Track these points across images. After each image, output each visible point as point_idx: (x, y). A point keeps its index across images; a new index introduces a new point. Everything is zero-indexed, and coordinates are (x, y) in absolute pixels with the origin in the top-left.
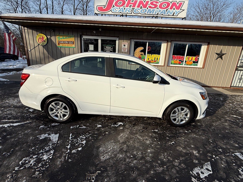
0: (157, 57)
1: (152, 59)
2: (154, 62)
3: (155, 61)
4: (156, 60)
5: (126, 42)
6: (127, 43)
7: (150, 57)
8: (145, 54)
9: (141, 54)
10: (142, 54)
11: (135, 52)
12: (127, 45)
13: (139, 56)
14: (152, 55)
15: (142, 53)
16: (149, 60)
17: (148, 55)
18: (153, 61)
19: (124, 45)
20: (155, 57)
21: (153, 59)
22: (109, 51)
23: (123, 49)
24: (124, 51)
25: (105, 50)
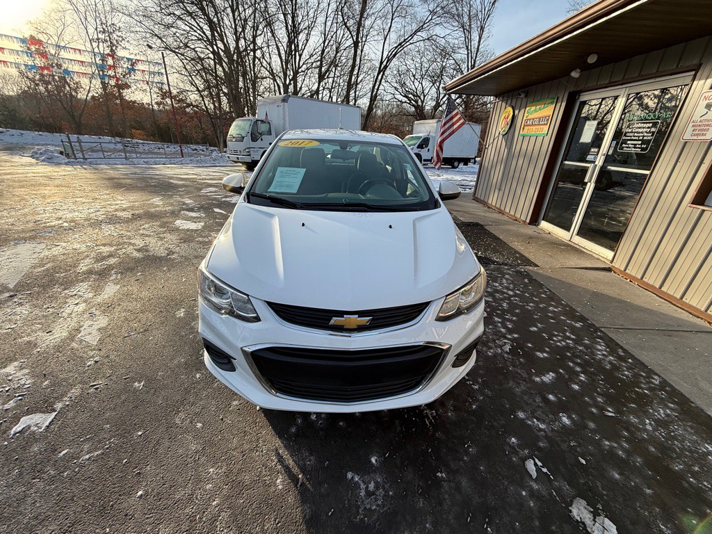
19: (708, 107)
22: (639, 140)
23: (693, 126)
24: (695, 138)
25: (624, 138)
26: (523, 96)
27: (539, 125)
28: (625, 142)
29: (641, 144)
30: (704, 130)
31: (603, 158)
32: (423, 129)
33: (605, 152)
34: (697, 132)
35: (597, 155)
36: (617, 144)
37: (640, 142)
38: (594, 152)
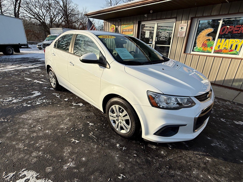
0: (236, 43)
1: (226, 46)
2: (229, 52)
3: (231, 51)
4: (233, 48)
5: (185, 23)
6: (186, 25)
7: (221, 44)
8: (214, 39)
9: (207, 40)
10: (209, 40)
11: (199, 36)
12: (185, 28)
13: (204, 42)
14: (228, 40)
15: (208, 38)
16: (220, 48)
17: (220, 40)
18: (226, 49)
19: (182, 28)
20: (232, 43)
21: (228, 47)
22: (164, 37)
23: (179, 33)
24: (180, 36)
25: (160, 36)
26: (119, 21)
27: (129, 31)
28: (160, 37)
29: (165, 38)
30: (182, 34)
31: (154, 42)
32: (56, 32)
33: (155, 40)
34: (180, 35)
35: (152, 41)
36: (158, 38)
37: (165, 37)
38: (151, 40)
